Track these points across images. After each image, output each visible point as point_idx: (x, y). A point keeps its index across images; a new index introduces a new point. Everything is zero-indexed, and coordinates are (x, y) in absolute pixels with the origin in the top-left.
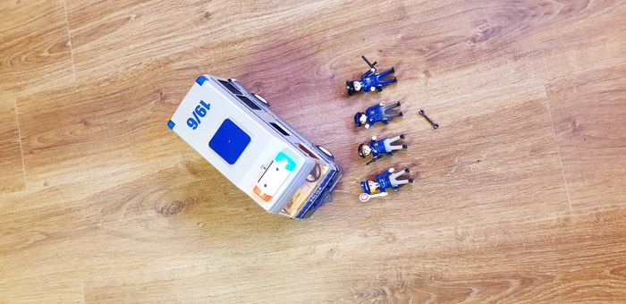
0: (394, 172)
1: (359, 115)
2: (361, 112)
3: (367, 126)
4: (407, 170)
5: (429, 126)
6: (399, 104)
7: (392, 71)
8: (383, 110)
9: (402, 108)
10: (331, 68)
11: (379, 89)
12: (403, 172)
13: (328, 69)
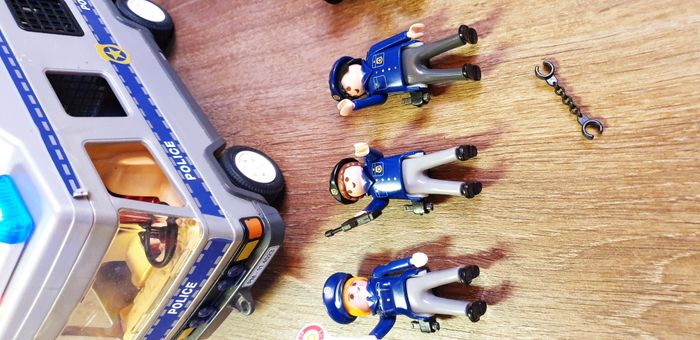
0: (427, 268)
1: (342, 66)
5: (570, 125)
9: (484, 49)
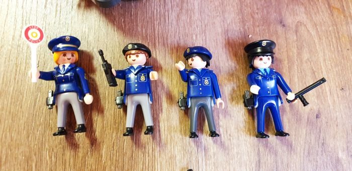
2: (212, 61)
3: (181, 66)
4: (83, 129)
6: (213, 134)
7: (280, 133)
8: (209, 102)
10: (300, 23)
11: (249, 101)
12: (79, 120)
13: (298, 18)
